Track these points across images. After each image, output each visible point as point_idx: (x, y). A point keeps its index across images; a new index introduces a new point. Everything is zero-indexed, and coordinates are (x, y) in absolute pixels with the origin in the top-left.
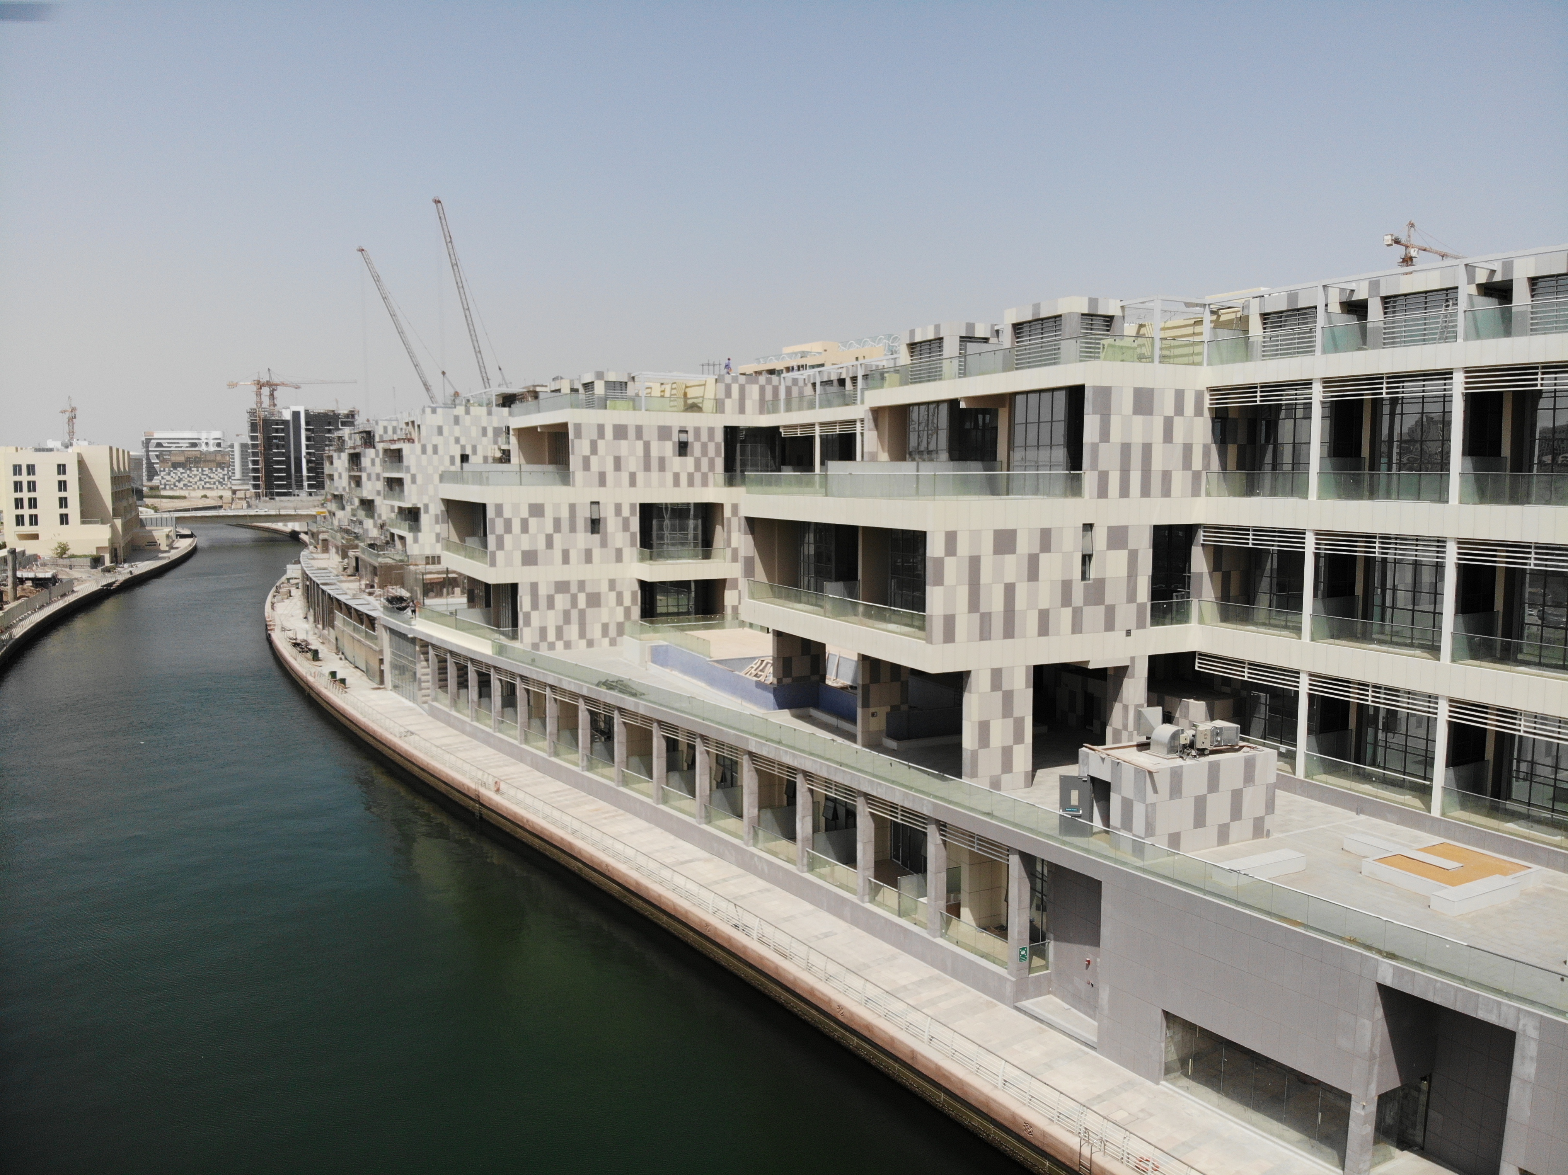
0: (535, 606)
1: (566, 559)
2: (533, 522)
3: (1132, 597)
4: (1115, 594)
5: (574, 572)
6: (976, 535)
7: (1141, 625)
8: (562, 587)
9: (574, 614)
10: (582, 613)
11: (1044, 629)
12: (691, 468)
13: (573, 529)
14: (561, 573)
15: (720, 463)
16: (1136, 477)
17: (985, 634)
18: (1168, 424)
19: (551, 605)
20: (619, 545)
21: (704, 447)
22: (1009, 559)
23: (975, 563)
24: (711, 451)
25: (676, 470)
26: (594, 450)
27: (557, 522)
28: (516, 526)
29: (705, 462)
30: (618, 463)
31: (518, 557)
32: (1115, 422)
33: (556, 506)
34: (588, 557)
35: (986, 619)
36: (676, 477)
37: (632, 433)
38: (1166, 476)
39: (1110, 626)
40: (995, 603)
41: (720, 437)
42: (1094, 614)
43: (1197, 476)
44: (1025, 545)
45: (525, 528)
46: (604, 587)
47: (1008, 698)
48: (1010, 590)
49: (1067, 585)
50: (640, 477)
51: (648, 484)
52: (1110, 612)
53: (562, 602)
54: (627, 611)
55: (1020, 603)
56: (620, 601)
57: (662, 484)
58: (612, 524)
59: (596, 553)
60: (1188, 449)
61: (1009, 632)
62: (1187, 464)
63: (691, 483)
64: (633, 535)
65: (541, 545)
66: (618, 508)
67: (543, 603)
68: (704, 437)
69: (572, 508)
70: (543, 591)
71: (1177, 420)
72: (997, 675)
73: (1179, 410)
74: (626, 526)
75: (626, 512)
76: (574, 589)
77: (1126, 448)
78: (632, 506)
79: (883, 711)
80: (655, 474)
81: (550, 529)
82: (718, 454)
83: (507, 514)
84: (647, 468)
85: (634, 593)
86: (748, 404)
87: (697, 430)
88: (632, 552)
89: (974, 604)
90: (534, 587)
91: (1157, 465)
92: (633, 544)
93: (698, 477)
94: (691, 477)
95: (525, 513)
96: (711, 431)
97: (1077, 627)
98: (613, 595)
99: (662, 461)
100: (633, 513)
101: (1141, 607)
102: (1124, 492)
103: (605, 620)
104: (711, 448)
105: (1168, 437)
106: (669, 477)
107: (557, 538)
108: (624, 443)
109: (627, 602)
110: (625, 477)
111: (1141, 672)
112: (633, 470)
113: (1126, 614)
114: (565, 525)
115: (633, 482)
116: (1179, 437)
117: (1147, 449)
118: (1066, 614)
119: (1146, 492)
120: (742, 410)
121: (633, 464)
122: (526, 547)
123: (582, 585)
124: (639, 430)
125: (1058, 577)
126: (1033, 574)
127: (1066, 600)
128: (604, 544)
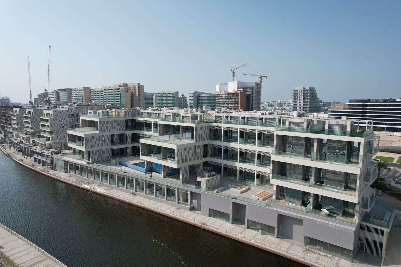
0: (93, 155)
1: (98, 146)
2: (92, 140)
3: (200, 155)
4: (198, 155)
5: (100, 148)
6: (182, 149)
7: (202, 158)
8: (98, 151)
9: (100, 155)
10: (101, 155)
11: (190, 161)
12: (120, 128)
13: (99, 140)
14: (97, 148)
15: (125, 126)
16: (201, 139)
17: (183, 162)
18: (204, 131)
19: (96, 154)
20: (107, 142)
21: (122, 124)
22: (186, 152)
23: (182, 152)
24: (123, 124)
25: (117, 128)
26: (103, 126)
27: (97, 139)
28: (90, 141)
29: (122, 126)
30: (107, 128)
31: (90, 146)
32: (198, 131)
33: (97, 137)
34: (102, 145)
35: (183, 160)
36: (117, 129)
37: (109, 122)
38: (204, 138)
39: (198, 159)
40: (184, 158)
41: (125, 122)
42: (196, 157)
43: (208, 137)
44: (187, 150)
45: (91, 141)
46: (105, 150)
47: (186, 170)
48: (186, 156)
49: (193, 154)
50: (111, 130)
51: (112, 131)
52: (198, 157)
53: (98, 153)
54: (109, 154)
55: (187, 157)
56: (108, 153)
57: (115, 131)
58: (106, 139)
59: (104, 144)
60: (207, 134)
61: (186, 162)
62: (207, 136)
63: (120, 130)
64: (110, 140)
65: (94, 144)
66: (107, 136)
67: (94, 154)
68: (122, 122)
69: (99, 136)
70: (94, 152)
71: (205, 130)
72: (185, 167)
73: (206, 129)
74: (109, 138)
75: (109, 136)
76: (100, 151)
77: (199, 135)
78: (110, 135)
79: (166, 172)
80: (114, 129)
81: (95, 141)
82: (124, 125)
83: (88, 139)
84: (112, 128)
85: (110, 151)
86: (130, 116)
87: (121, 121)
88: (109, 144)
89: (182, 158)
90: (93, 151)
91: (203, 137)
92: (110, 142)
93: (121, 129)
94: (120, 129)
95: (91, 138)
96: (123, 120)
97: (194, 160)
98: (107, 152)
99: (115, 127)
100: (110, 136)
101: (202, 156)
102: (199, 141)
103: (105, 156)
104: (123, 123)
105: (204, 133)
106: (116, 129)
107: (97, 142)
108: (108, 124)
109: (109, 152)
110: (108, 130)
111: (202, 164)
112: (110, 129)
113: (200, 157)
114: (98, 140)
115: (110, 131)
116: (205, 133)
117: (202, 134)
118: (193, 158)
119: (202, 141)
120: (128, 117)
121: (110, 128)
122: (91, 144)
123: (101, 150)
124: (111, 121)
125: (192, 153)
126: (189, 153)
127: (193, 156)
128: (105, 143)
